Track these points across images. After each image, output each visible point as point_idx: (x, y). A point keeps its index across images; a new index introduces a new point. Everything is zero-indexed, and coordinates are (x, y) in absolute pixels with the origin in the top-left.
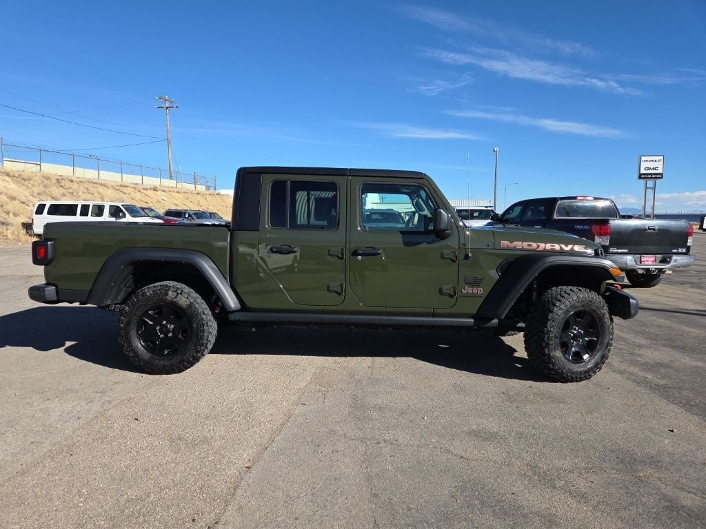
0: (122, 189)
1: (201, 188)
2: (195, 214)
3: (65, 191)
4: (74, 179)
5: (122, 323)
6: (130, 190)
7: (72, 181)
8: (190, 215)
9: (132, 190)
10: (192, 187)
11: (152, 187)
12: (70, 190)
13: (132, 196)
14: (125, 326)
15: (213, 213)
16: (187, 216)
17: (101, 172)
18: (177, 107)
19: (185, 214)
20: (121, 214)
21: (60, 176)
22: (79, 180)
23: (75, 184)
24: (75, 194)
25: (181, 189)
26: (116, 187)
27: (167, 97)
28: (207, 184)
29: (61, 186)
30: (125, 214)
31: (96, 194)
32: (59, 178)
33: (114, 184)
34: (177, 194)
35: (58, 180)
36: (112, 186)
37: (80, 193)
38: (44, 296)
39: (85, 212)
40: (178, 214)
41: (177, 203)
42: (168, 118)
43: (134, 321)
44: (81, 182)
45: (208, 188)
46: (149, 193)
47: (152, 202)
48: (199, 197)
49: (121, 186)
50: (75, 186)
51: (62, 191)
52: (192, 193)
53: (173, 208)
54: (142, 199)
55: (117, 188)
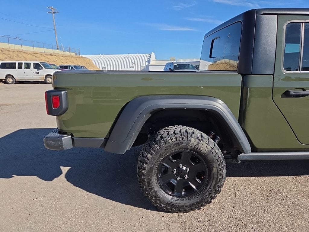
0: (35, 55)
1: (73, 54)
2: (74, 67)
3: (7, 56)
4: (10, 50)
5: (144, 170)
6: (39, 55)
7: (9, 51)
8: (72, 68)
9: (40, 55)
10: (68, 53)
11: (50, 54)
12: (8, 56)
13: (41, 58)
14: (147, 172)
15: (83, 66)
16: (70, 68)
17: (23, 46)
18: (58, 13)
19: (69, 67)
20: (40, 67)
21: (3, 48)
22: (12, 50)
23: (11, 52)
24: (12, 57)
25: (64, 54)
26: (31, 54)
28: (75, 52)
29: (4, 54)
30: (42, 67)
31: (22, 57)
32: (2, 49)
33: (31, 52)
34: (62, 57)
35: (2, 50)
36: (30, 54)
37: (14, 57)
38: (62, 146)
39: (20, 66)
40: (66, 67)
41: (63, 62)
42: (54, 18)
43: (155, 167)
44: (14, 51)
45: (76, 54)
46: (49, 57)
47: (51, 62)
48: (73, 59)
49: (34, 53)
50: (11, 53)
51: (5, 56)
52: (69, 57)
53: (62, 64)
54: (46, 60)
55: (33, 54)
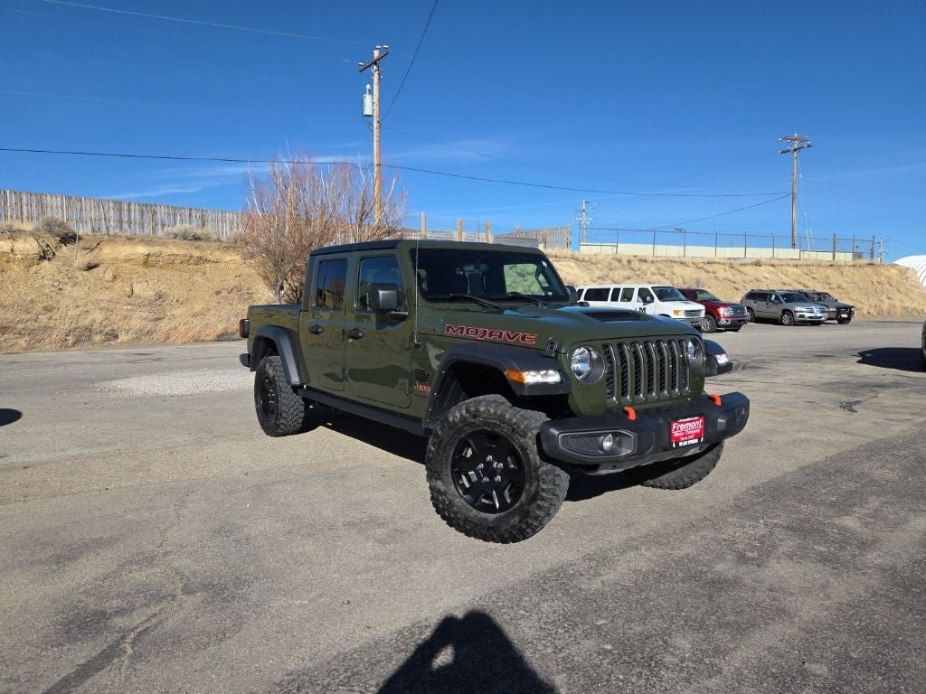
2: (783, 296)
4: (650, 259)
7: (646, 261)
8: (777, 298)
9: (720, 266)
10: (828, 257)
11: (754, 260)
13: (718, 275)
16: (773, 298)
18: (809, 146)
19: (771, 295)
20: (648, 298)
21: (634, 256)
22: (654, 259)
23: (647, 264)
25: (806, 260)
26: (699, 265)
27: (796, 135)
28: (856, 250)
30: (652, 298)
32: (632, 258)
33: (700, 261)
34: (794, 268)
35: (629, 261)
36: (694, 264)
39: (628, 295)
40: (763, 296)
42: (795, 164)
45: (858, 256)
46: (747, 269)
48: (832, 271)
52: (822, 265)
